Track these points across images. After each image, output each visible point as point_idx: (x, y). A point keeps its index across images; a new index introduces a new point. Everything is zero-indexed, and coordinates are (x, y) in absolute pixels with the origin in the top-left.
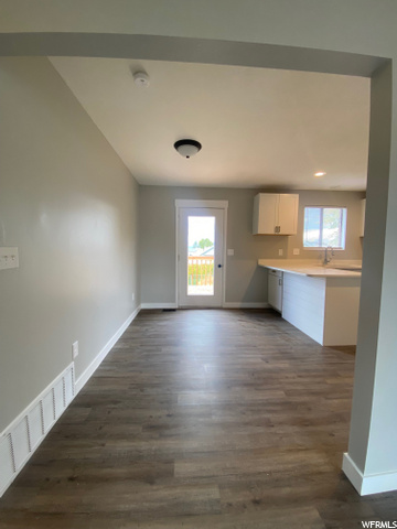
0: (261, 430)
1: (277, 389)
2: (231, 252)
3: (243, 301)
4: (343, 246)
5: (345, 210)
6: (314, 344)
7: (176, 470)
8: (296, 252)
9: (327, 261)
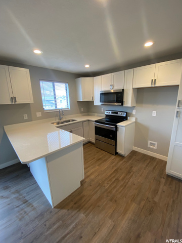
4: (69, 107)
5: (68, 85)
9: (60, 119)
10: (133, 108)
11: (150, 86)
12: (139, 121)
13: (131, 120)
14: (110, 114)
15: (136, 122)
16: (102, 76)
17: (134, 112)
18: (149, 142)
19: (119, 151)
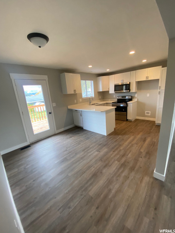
0: (128, 182)
1: (114, 162)
2: (54, 105)
3: (65, 127)
4: (93, 96)
5: (92, 82)
6: (104, 136)
7: (129, 227)
8: (81, 100)
9: (90, 103)
10: (135, 93)
11: (145, 80)
12: (139, 100)
13: (135, 100)
14: (121, 98)
15: (138, 102)
16: (116, 75)
17: (136, 96)
18: (146, 112)
19: (128, 118)
